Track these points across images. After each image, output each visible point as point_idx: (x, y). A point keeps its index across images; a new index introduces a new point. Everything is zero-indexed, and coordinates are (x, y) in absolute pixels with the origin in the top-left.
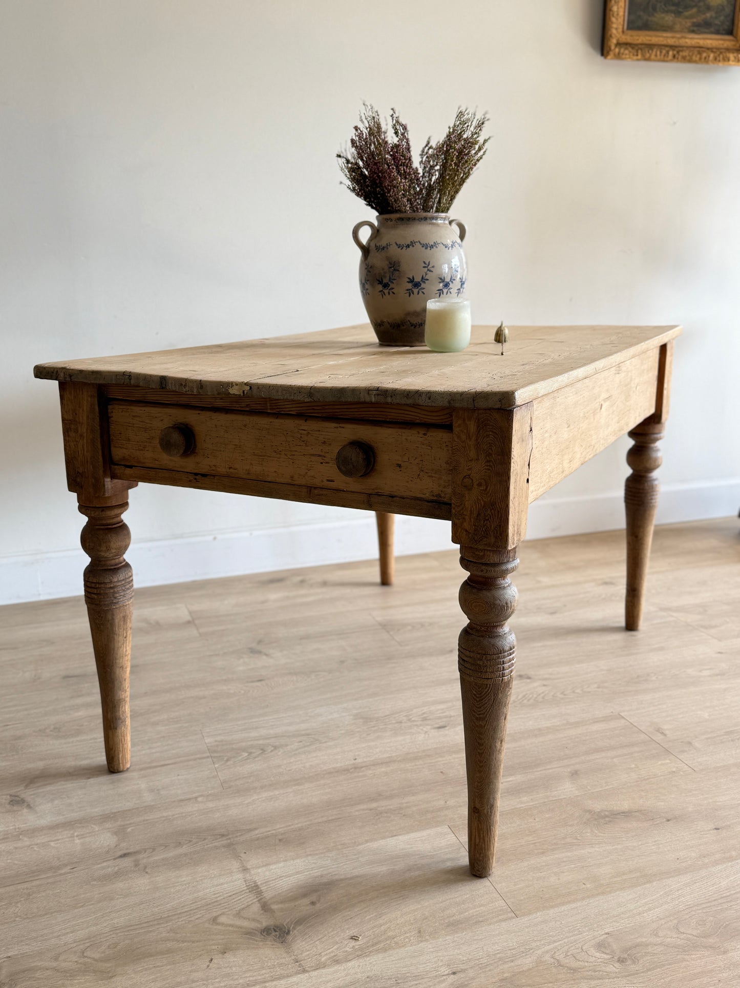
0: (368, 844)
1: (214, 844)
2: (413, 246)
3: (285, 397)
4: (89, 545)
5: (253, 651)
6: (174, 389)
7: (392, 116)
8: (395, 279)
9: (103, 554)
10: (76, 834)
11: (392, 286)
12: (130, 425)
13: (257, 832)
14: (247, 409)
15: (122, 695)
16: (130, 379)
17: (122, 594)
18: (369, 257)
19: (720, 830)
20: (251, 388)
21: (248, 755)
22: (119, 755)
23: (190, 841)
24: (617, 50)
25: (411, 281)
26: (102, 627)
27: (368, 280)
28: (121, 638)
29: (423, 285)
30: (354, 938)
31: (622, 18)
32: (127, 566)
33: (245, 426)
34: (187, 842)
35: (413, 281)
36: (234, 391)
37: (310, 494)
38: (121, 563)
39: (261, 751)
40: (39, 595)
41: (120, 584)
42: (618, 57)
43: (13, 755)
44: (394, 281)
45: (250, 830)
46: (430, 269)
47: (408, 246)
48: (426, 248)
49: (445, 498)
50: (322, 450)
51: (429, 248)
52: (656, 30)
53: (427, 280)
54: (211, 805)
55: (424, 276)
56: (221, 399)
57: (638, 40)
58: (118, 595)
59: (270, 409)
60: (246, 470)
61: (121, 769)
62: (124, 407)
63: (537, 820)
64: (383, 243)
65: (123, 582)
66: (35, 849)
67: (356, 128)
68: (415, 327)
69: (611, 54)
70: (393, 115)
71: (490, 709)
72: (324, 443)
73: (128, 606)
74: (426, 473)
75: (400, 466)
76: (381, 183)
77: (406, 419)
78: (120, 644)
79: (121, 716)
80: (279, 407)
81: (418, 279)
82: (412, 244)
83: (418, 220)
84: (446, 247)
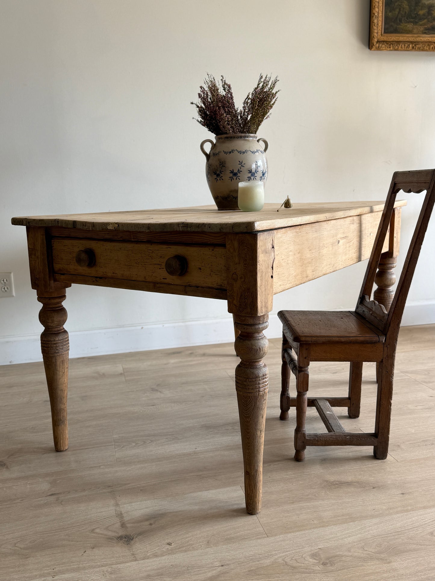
0: (191, 494)
1: (103, 491)
3: (136, 230)
5: (153, 390)
6: (80, 228)
7: (222, 80)
8: (223, 172)
9: (49, 324)
10: (28, 483)
11: (221, 175)
12: (63, 250)
13: (129, 485)
14: (121, 239)
15: (62, 406)
16: (58, 223)
17: (61, 348)
18: (209, 160)
19: (405, 494)
20: (118, 226)
21: (136, 444)
22: (60, 441)
23: (90, 489)
24: (377, 45)
25: (232, 172)
26: (50, 366)
27: (209, 173)
28: (61, 373)
29: (239, 175)
30: (169, 544)
31: (381, 27)
32: (65, 332)
33: (120, 249)
34: (88, 489)
35: (233, 172)
36: (110, 227)
37: (155, 287)
38: (61, 330)
39: (143, 443)
41: (60, 342)
42: (378, 49)
44: (222, 173)
45: (126, 484)
46: (243, 165)
47: (230, 152)
48: (241, 154)
49: (224, 287)
50: (160, 261)
51: (242, 153)
52: (402, 33)
53: (241, 171)
54: (107, 470)
55: (239, 169)
56: (108, 234)
57: (391, 39)
58: (58, 348)
59: (133, 239)
60: (122, 274)
61: (62, 450)
62: (60, 240)
63: (294, 484)
64: (217, 152)
65: (62, 341)
66: (4, 489)
67: (201, 87)
68: (235, 199)
69: (374, 47)
70: (222, 79)
71: (252, 411)
72: (161, 257)
73: (65, 355)
74: (214, 272)
75: (200, 269)
76: (215, 117)
77: (203, 241)
78: (60, 377)
79: (62, 419)
80: (137, 237)
81: (236, 171)
82: (233, 151)
83: (237, 138)
84: (252, 153)
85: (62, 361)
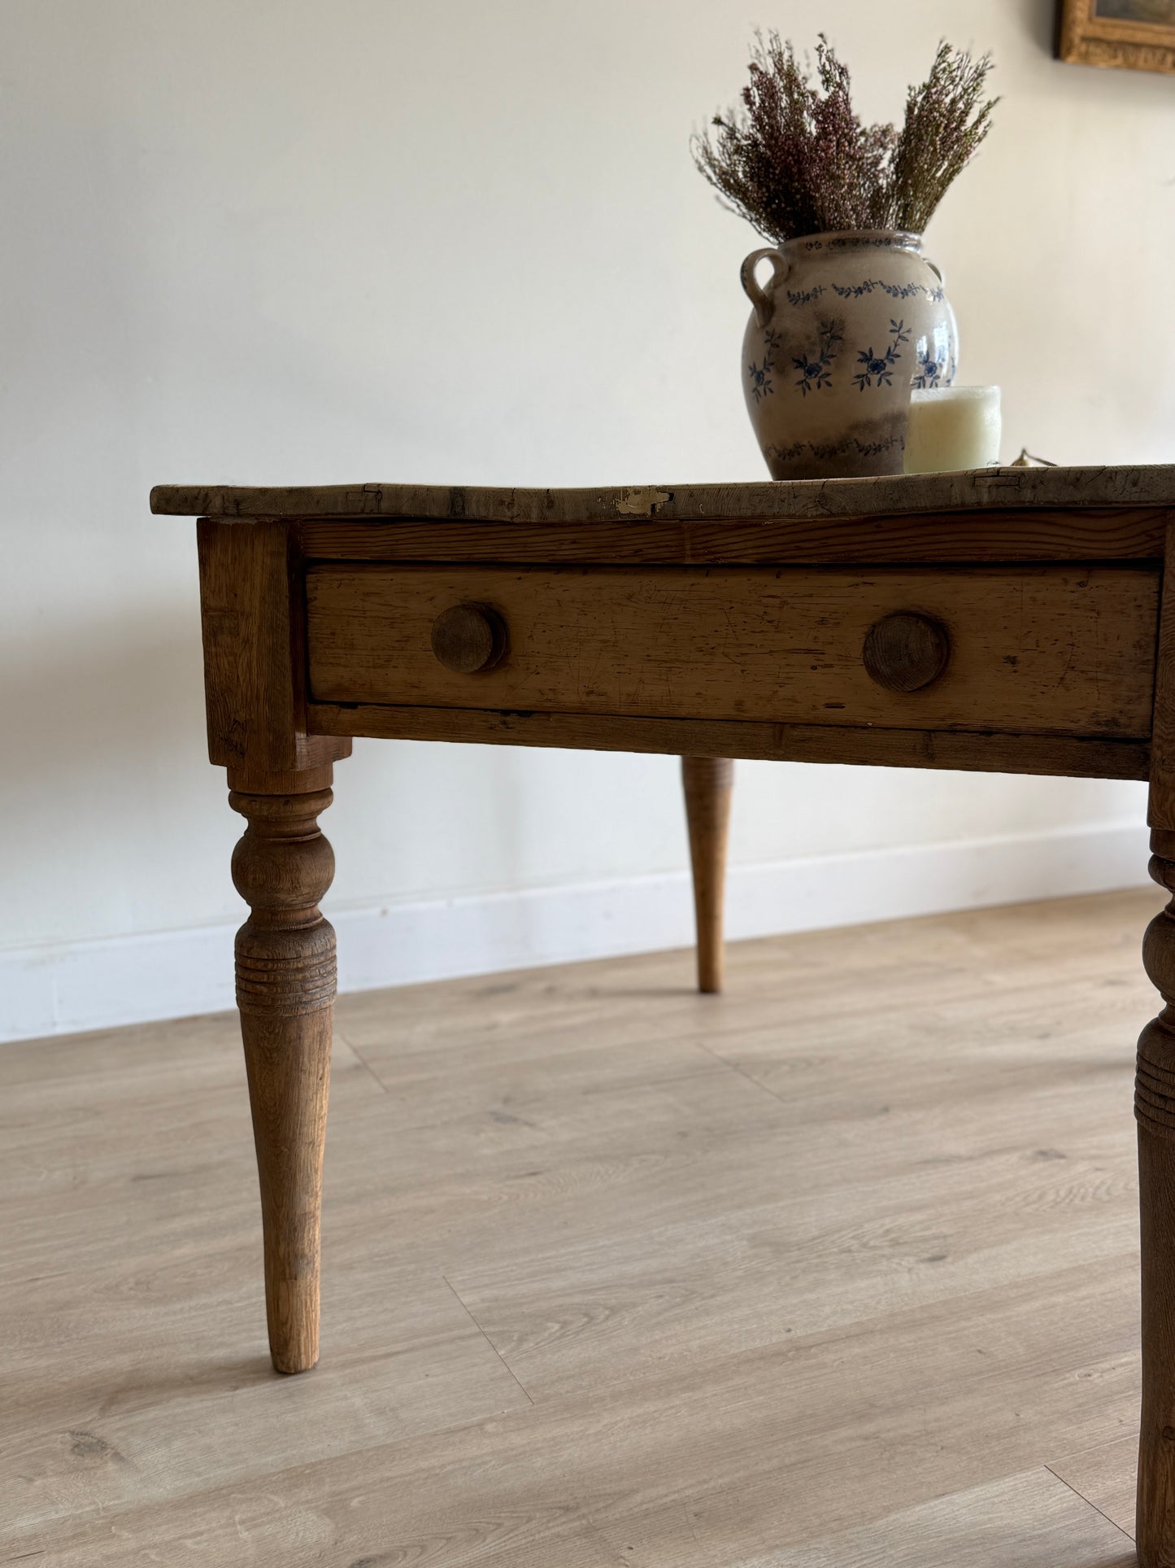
0: (892, 1517)
1: (553, 1531)
2: (870, 291)
3: (758, 511)
4: (254, 879)
5: (499, 1118)
6: (483, 513)
7: (819, 49)
8: (833, 356)
9: (282, 896)
10: (237, 1518)
11: (825, 369)
12: (356, 614)
13: (638, 1498)
14: (636, 560)
15: (310, 1204)
16: (379, 501)
17: (319, 983)
18: (774, 319)
20: (672, 496)
21: (562, 1328)
22: (299, 1335)
23: (499, 1525)
24: (1084, 49)
25: (867, 358)
26: (275, 1055)
27: (772, 364)
28: (313, 1079)
29: (889, 367)
32: (325, 924)
33: (629, 598)
34: (492, 1527)
35: (869, 359)
36: (625, 508)
37: (781, 739)
38: (316, 918)
39: (585, 1320)
40: (55, 1024)
41: (315, 961)
42: (1085, 58)
43: (60, 1343)
44: (831, 360)
45: (623, 1494)
46: (905, 335)
47: (859, 291)
48: (895, 295)
49: (1128, 726)
50: (816, 638)
51: (900, 295)
53: (898, 356)
54: (517, 1440)
55: (892, 349)
56: (573, 543)
57: (1116, 34)
58: (310, 986)
59: (693, 556)
60: (628, 695)
61: (303, 1367)
62: (345, 576)
64: (807, 286)
65: (322, 959)
66: (153, 1557)
68: (866, 454)
69: (1075, 52)
70: (821, 46)
72: (823, 621)
73: (328, 1011)
74: (1083, 672)
75: (1013, 661)
76: (801, 172)
78: (311, 1093)
79: (307, 1251)
80: (713, 549)
81: (879, 355)
82: (867, 287)
83: (874, 243)
84: (929, 296)
85: (321, 1034)
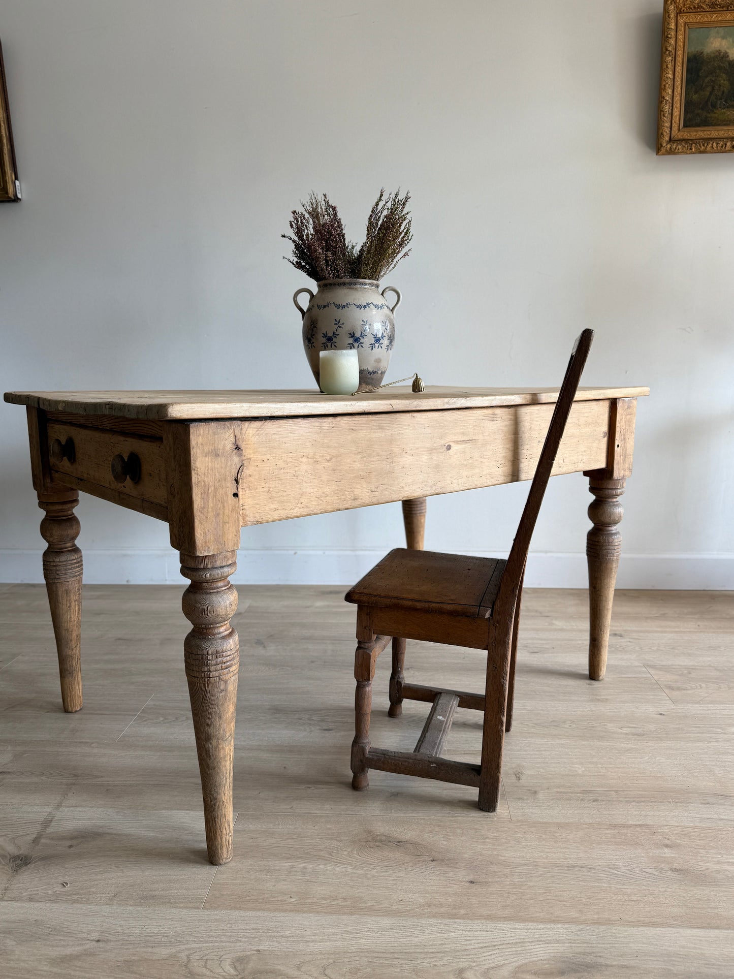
0: (163, 811)
1: (63, 781)
2: (329, 307)
8: (315, 335)
11: (313, 340)
14: (91, 425)
15: (69, 652)
17: (63, 572)
21: (164, 720)
22: (68, 698)
23: (51, 774)
24: (669, 146)
28: (65, 607)
30: (64, 885)
31: (678, 117)
32: (76, 550)
33: (91, 439)
34: (49, 774)
35: (327, 336)
38: (67, 548)
39: (174, 719)
41: (61, 564)
42: (671, 152)
44: (313, 336)
45: (97, 777)
46: (341, 326)
47: (325, 307)
48: (339, 308)
51: (341, 308)
52: (715, 125)
53: (338, 335)
54: (95, 751)
55: (334, 331)
57: (696, 135)
58: (59, 573)
59: (100, 425)
60: (94, 476)
62: (56, 425)
63: (316, 827)
64: (311, 305)
65: (64, 563)
69: (663, 150)
71: (200, 706)
73: (70, 582)
74: (161, 481)
75: (151, 475)
78: (64, 611)
79: (69, 669)
80: (103, 423)
81: (330, 334)
83: (338, 285)
84: (358, 307)
85: (67, 591)
